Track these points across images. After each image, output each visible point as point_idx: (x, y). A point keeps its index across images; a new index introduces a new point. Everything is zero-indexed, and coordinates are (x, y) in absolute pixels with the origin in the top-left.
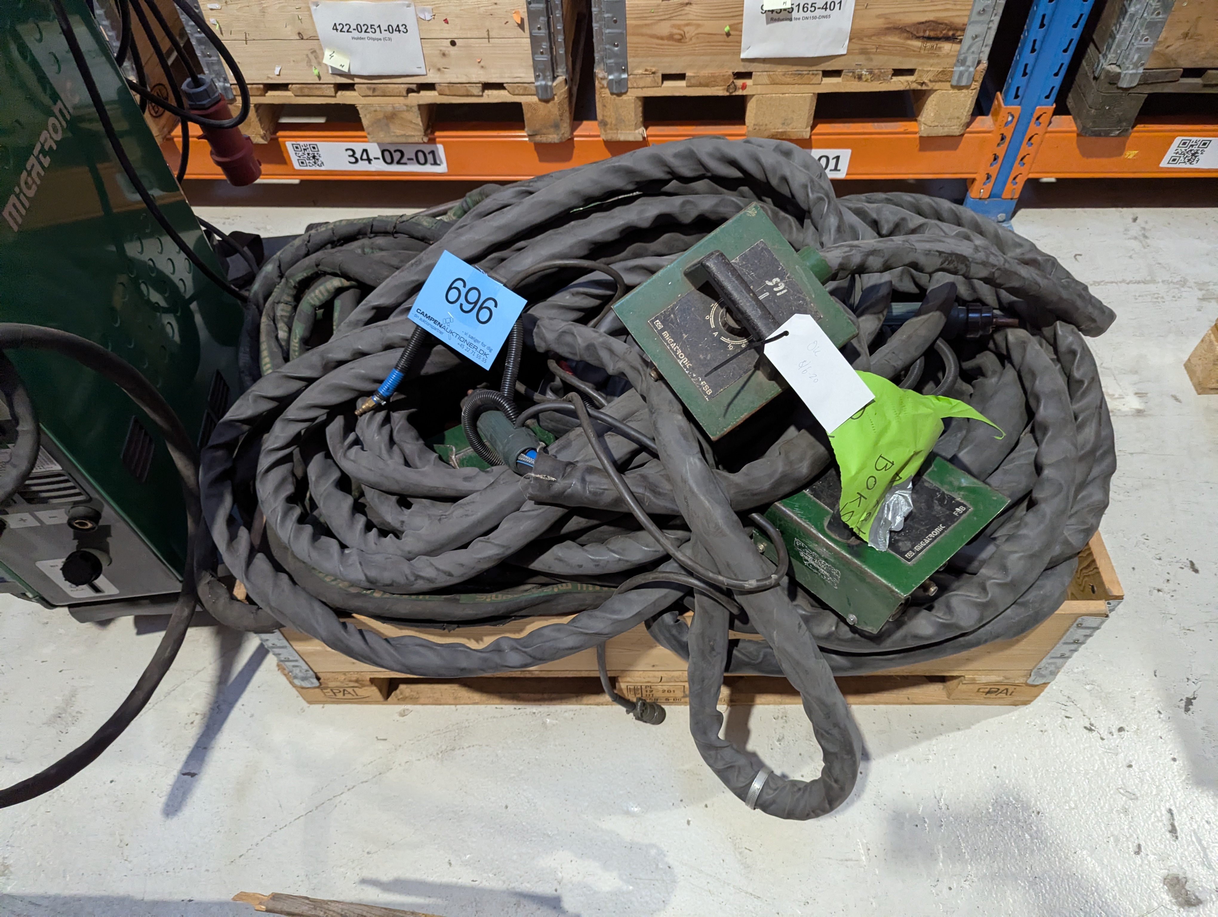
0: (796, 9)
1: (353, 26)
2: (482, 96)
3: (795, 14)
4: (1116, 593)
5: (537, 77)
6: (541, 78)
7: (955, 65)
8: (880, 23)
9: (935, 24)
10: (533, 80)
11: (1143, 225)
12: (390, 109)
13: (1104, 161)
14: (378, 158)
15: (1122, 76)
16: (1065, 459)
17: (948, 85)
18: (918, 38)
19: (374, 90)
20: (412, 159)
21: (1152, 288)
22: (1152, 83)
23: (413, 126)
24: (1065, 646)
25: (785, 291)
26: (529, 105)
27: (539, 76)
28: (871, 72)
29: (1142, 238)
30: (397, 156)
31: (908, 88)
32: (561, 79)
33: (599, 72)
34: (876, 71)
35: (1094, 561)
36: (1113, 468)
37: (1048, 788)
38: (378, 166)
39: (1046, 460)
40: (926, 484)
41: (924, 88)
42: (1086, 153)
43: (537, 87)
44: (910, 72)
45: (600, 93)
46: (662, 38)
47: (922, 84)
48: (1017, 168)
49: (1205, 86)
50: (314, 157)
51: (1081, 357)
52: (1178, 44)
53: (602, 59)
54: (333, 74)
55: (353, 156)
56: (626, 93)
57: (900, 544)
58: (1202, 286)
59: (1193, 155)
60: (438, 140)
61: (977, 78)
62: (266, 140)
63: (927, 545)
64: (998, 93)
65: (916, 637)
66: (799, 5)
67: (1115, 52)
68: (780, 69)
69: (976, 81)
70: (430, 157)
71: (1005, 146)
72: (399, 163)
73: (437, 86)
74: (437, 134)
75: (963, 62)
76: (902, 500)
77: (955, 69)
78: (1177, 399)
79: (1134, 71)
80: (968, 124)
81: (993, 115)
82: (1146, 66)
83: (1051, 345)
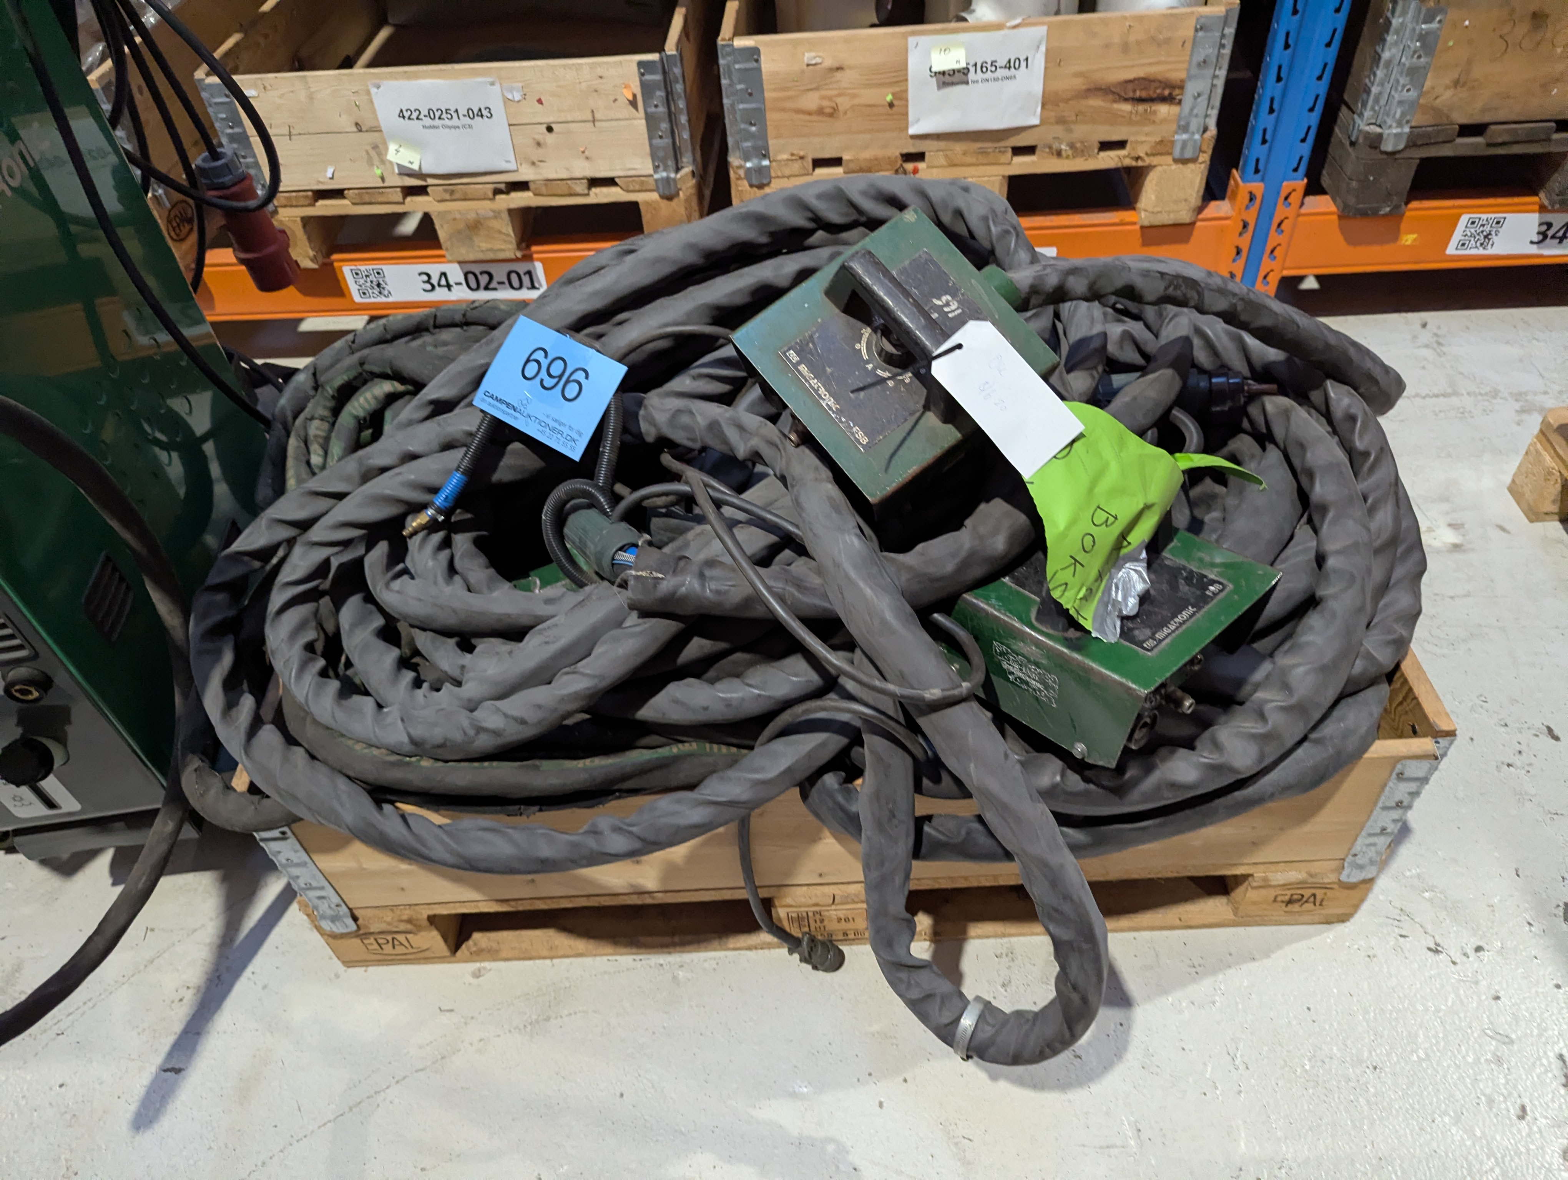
0: (972, 69)
1: (424, 112)
2: (588, 195)
3: (971, 76)
4: (1444, 726)
5: (656, 168)
6: (661, 168)
7: (1176, 133)
8: (1078, 83)
9: (1144, 81)
10: (651, 172)
11: (1435, 331)
12: (472, 216)
13: (1376, 249)
14: (460, 284)
15: (1385, 136)
16: (1356, 545)
17: (1169, 159)
18: (1126, 100)
19: (452, 192)
20: (503, 283)
21: (1455, 401)
22: (1423, 145)
23: (503, 237)
24: (1385, 813)
25: (959, 311)
26: (647, 203)
27: (658, 167)
28: (1072, 146)
29: (1435, 346)
30: (484, 279)
31: (1119, 165)
32: (687, 170)
33: (734, 160)
34: (1078, 145)
35: (1411, 690)
36: (1422, 568)
37: (1386, 1033)
38: (461, 294)
39: (1330, 547)
40: (1167, 562)
41: (1140, 163)
42: (1352, 240)
43: (656, 181)
44: (1121, 144)
45: (737, 185)
46: (809, 113)
47: (1138, 158)
48: (1266, 264)
49: (1489, 145)
50: (379, 285)
51: (1363, 422)
52: (1449, 94)
53: (737, 144)
54: (400, 174)
55: (428, 282)
56: (768, 184)
57: (1136, 632)
58: (1518, 396)
59: (1486, 237)
60: (535, 256)
61: (1204, 148)
62: (317, 263)
63: (1173, 631)
64: (1234, 171)
65: (1174, 786)
66: (976, 65)
67: (1373, 109)
68: (959, 147)
69: (1204, 152)
70: (526, 280)
71: (1248, 235)
72: (487, 288)
73: (531, 185)
74: (534, 248)
75: (1185, 129)
76: (1135, 576)
77: (1177, 137)
78: (1503, 529)
79: (1399, 130)
80: (1200, 209)
81: (1230, 200)
82: (1413, 124)
83: (1322, 415)
